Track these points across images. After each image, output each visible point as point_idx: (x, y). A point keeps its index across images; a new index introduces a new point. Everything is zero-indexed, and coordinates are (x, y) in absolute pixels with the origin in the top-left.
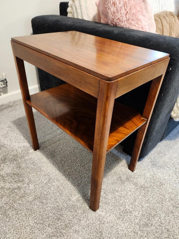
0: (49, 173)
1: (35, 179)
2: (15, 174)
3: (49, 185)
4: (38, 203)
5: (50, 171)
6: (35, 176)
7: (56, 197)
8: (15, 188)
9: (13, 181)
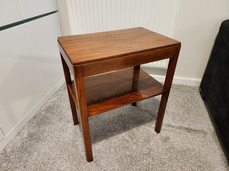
0: (152, 149)
1: (140, 145)
2: (132, 132)
3: (145, 157)
4: (129, 160)
5: (154, 148)
6: (142, 143)
7: (142, 168)
8: (126, 140)
9: (128, 134)
